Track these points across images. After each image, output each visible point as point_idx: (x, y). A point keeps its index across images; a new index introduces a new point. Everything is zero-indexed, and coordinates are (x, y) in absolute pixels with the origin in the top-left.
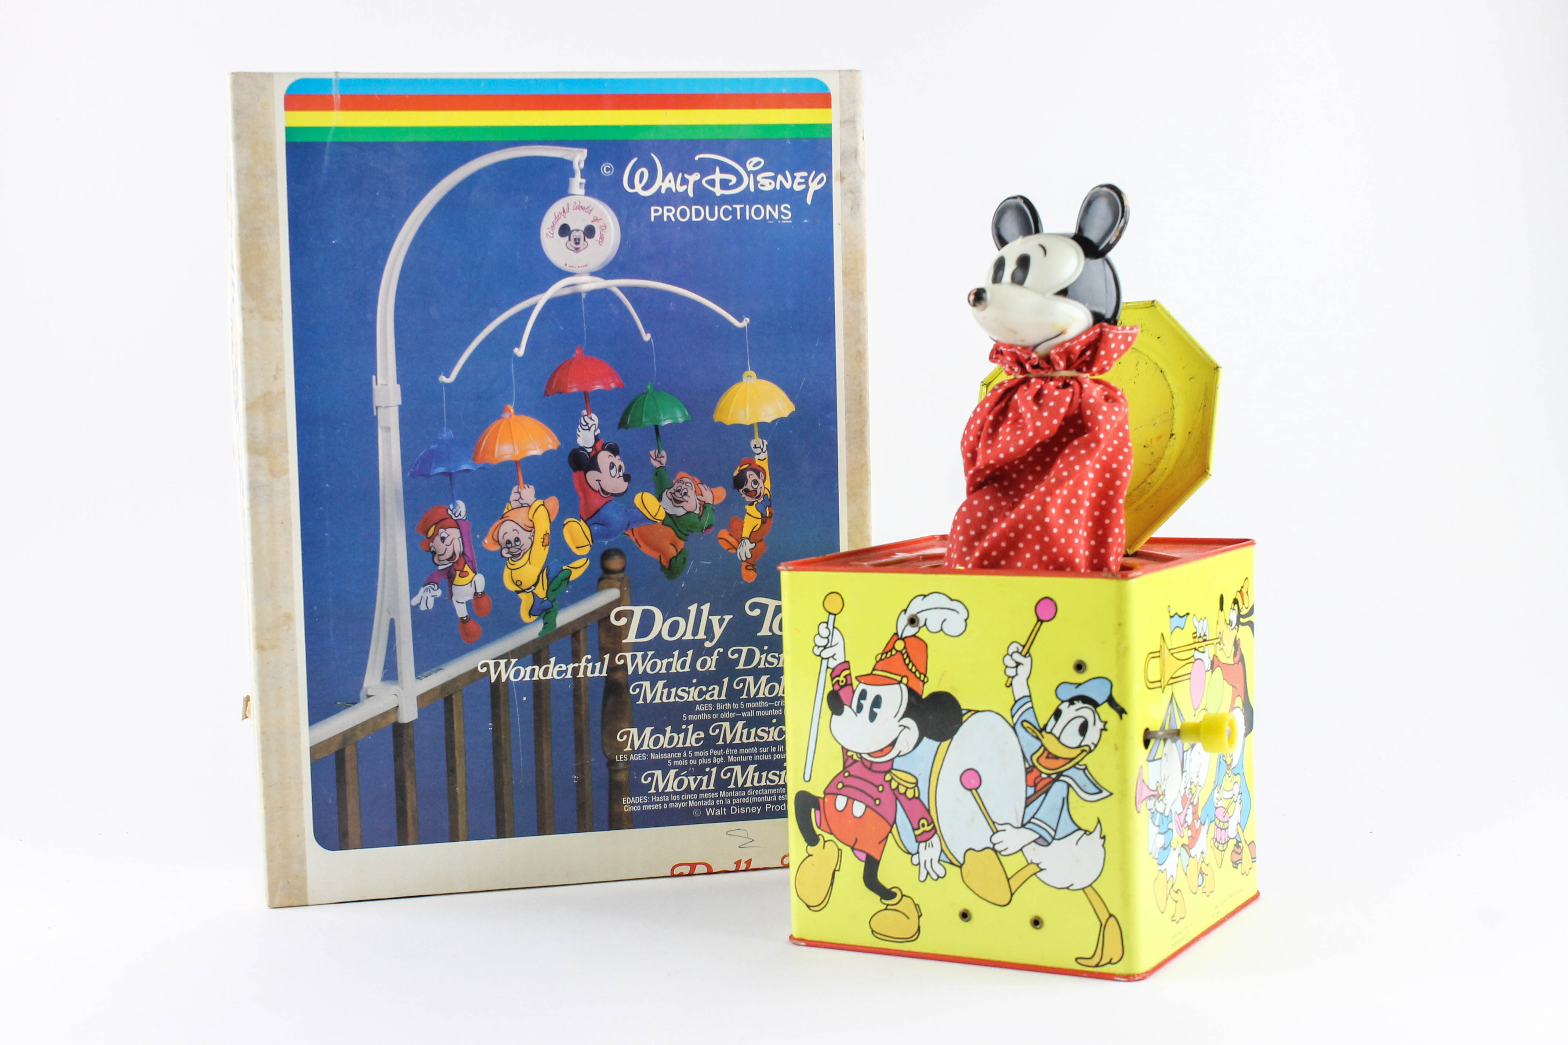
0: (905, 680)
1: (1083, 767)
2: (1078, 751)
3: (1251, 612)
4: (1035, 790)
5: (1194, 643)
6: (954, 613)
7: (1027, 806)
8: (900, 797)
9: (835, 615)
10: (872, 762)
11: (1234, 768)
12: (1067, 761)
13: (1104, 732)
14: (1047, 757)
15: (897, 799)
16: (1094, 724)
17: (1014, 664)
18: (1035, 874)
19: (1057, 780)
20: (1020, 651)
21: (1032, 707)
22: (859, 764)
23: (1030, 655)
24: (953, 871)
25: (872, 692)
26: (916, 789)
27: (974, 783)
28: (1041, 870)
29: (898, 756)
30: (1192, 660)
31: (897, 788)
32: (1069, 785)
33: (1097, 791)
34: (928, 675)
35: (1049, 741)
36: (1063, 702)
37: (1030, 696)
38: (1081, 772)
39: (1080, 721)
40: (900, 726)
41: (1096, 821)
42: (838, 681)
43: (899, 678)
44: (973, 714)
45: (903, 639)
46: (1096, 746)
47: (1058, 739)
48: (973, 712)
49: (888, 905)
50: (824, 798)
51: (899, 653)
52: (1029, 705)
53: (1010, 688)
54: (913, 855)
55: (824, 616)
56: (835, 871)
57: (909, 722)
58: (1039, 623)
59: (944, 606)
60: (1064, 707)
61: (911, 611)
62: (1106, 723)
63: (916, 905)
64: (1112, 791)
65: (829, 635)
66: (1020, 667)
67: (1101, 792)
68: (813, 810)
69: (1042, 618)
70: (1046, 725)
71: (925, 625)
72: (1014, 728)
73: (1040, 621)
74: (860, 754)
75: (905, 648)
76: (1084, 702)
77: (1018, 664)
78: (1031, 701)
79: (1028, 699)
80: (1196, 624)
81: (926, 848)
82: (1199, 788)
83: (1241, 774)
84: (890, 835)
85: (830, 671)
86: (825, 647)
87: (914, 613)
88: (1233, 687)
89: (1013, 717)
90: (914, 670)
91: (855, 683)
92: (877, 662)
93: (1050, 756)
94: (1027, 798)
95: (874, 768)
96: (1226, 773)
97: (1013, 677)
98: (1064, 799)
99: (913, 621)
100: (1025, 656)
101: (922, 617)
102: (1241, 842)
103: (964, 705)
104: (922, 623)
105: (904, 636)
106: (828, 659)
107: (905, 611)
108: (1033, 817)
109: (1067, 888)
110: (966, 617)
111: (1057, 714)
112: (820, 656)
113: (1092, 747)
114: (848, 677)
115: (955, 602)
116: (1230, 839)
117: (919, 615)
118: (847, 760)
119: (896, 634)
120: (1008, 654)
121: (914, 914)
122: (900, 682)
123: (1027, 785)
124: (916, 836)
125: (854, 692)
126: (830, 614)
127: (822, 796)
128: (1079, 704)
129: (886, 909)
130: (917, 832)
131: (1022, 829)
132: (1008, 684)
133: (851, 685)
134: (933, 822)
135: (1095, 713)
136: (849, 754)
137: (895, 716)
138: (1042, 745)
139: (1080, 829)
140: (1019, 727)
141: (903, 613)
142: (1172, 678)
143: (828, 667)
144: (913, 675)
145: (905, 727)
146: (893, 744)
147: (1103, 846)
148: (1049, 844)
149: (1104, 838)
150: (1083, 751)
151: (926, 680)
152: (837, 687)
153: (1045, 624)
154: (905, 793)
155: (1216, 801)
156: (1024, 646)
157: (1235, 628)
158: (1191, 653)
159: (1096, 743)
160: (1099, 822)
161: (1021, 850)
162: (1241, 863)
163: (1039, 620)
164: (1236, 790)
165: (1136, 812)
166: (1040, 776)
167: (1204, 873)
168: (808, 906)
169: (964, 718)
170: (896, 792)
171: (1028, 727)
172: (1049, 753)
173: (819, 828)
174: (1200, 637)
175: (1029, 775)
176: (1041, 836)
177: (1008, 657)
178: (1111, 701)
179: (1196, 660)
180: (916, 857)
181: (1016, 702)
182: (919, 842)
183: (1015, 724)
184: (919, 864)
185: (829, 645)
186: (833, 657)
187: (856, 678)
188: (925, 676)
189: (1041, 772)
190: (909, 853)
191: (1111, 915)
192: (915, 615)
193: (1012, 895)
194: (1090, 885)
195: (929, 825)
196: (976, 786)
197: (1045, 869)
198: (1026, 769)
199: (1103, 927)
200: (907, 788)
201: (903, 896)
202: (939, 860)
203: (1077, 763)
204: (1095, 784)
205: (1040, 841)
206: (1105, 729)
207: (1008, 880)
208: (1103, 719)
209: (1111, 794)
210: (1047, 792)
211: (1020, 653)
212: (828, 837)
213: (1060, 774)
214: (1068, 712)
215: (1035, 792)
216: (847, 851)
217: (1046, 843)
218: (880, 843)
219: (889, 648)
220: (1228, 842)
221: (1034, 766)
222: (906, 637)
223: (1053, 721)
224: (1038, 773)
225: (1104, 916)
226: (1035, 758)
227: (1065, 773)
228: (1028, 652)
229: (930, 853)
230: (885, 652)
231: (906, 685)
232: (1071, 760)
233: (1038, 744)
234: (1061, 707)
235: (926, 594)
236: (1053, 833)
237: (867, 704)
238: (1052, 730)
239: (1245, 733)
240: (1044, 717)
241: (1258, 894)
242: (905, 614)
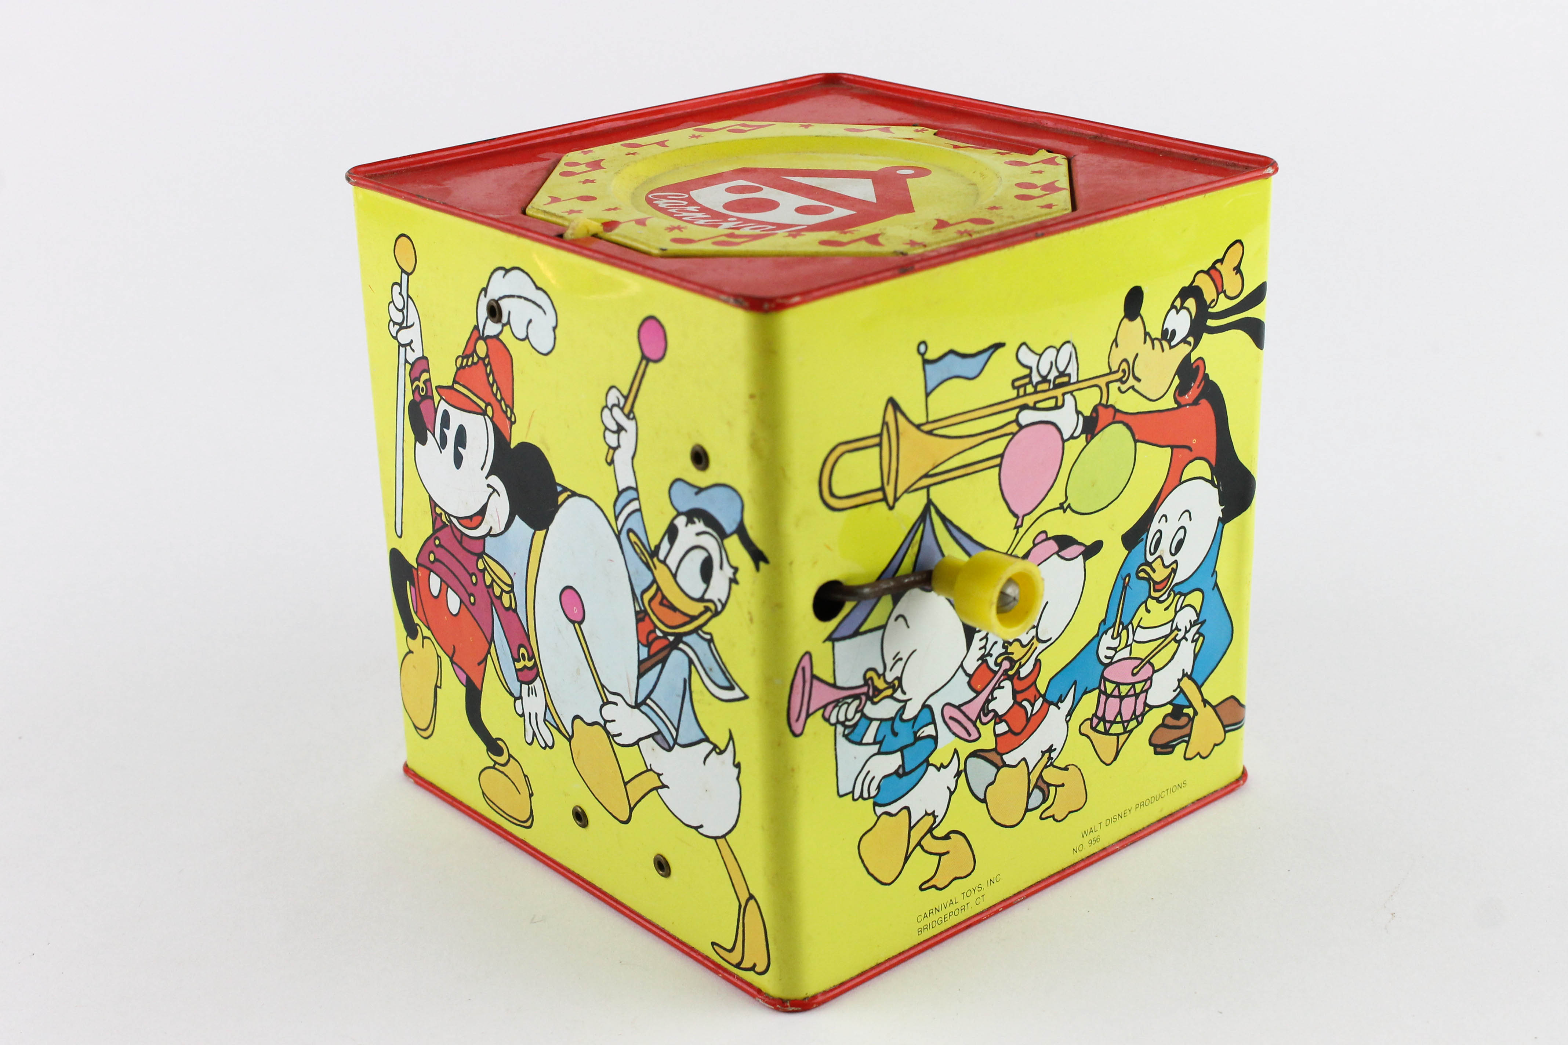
0: (489, 411)
1: (708, 637)
2: (700, 607)
3: (1258, 296)
4: (649, 651)
5: (1018, 397)
6: (541, 311)
7: (640, 675)
8: (495, 600)
10: (463, 534)
11: (1177, 584)
12: (687, 619)
13: (734, 587)
14: (661, 603)
15: (492, 603)
16: (721, 567)
17: (614, 427)
18: (656, 789)
19: (674, 646)
20: (621, 405)
21: (639, 510)
22: (447, 530)
23: (634, 418)
24: (560, 740)
25: (457, 418)
26: (512, 594)
27: (575, 613)
28: (664, 786)
29: (488, 534)
30: (1014, 428)
31: (491, 585)
32: (691, 662)
33: (726, 684)
34: (515, 411)
35: (661, 574)
36: (679, 514)
37: (636, 489)
38: (705, 644)
39: (699, 556)
40: (489, 486)
41: (728, 736)
42: (418, 386)
43: (483, 405)
44: (569, 497)
45: (486, 339)
46: (724, 606)
47: (674, 576)
48: (569, 493)
49: (496, 763)
50: (417, 570)
51: (481, 362)
52: (634, 505)
53: (612, 466)
54: (516, 699)
55: (396, 276)
56: (436, 687)
57: (497, 483)
58: (644, 362)
59: (529, 298)
60: (681, 521)
61: (494, 293)
62: (736, 570)
63: (525, 776)
64: (748, 693)
65: (404, 308)
66: (623, 433)
67: (731, 688)
68: (408, 583)
69: (648, 354)
70: (658, 547)
71: (508, 323)
72: (618, 537)
73: (646, 359)
74: (450, 515)
75: (487, 356)
76: (707, 524)
77: (620, 429)
78: (638, 499)
79: (631, 494)
80: (1029, 359)
81: (529, 696)
82: (1041, 646)
83: (1207, 587)
84: (489, 655)
85: (408, 367)
86: (401, 326)
87: (496, 297)
88: (1172, 447)
89: (617, 518)
90: (499, 397)
91: (437, 398)
92: (458, 369)
93: (665, 602)
94: (640, 663)
95: (466, 543)
96: (1150, 596)
97: (615, 449)
98: (685, 680)
99: (494, 312)
100: (628, 416)
101: (505, 305)
102: (1191, 705)
103: (561, 477)
104: (505, 320)
105: (486, 334)
106: (405, 346)
107: (485, 290)
108: (648, 696)
109: (696, 828)
110: (554, 324)
111: (672, 533)
112: (396, 338)
113: (719, 607)
114: (428, 384)
115: (540, 292)
116: (1152, 707)
117: (501, 303)
118: (436, 518)
119: (476, 328)
120: (606, 406)
121: (524, 791)
122: (484, 413)
123: (639, 641)
124: (517, 670)
125: (436, 411)
126: (402, 271)
127: (416, 566)
128: (700, 526)
129: (493, 767)
130: (519, 665)
131: (636, 710)
132: (609, 460)
133: (432, 398)
134: (533, 657)
135: (722, 547)
136: (438, 511)
137: (482, 469)
138: (654, 581)
139: (707, 739)
140: (623, 536)
141: (484, 294)
142: (926, 476)
143: (406, 361)
144: (498, 404)
145: (495, 490)
146: (482, 512)
147: (738, 778)
148: (670, 749)
149: (738, 766)
150: (707, 609)
151: (513, 420)
152: (418, 399)
153: (652, 365)
154: (500, 598)
155: (1103, 652)
156: (626, 398)
157: (1184, 341)
158: (1011, 415)
159: (723, 601)
160: (731, 738)
161: (637, 743)
162: (1188, 742)
163: (644, 357)
164: (1186, 617)
165: (790, 735)
166: (654, 631)
167: (1049, 785)
168: (416, 727)
169: (561, 499)
170: (490, 590)
171: (635, 543)
172: (664, 597)
173: (416, 613)
174: (1045, 379)
175: (640, 624)
176: (659, 732)
177: (606, 411)
178: (741, 531)
179: (1021, 427)
180: (519, 702)
181: (620, 493)
182: (522, 683)
183: (620, 532)
184: (523, 714)
185: (404, 325)
186: (410, 344)
187: (437, 387)
188: (512, 412)
189: (656, 627)
190: (511, 694)
191: (751, 897)
192: (497, 302)
193: (631, 810)
194: (724, 836)
195: (530, 660)
196: (579, 619)
197: (667, 787)
198: (637, 613)
199: (742, 911)
200: (503, 591)
201: (510, 756)
202: (545, 720)
203: (700, 627)
204: (725, 672)
205: (659, 737)
206: (733, 581)
207: (626, 784)
208: (734, 564)
209: (746, 697)
210: (664, 661)
211: (622, 409)
212: (426, 632)
213: (679, 638)
214: (688, 534)
215: (650, 657)
216: (446, 660)
217: (666, 747)
218: (479, 664)
219: (469, 353)
220: (1143, 714)
221: (645, 610)
222: (488, 337)
223: (665, 545)
224: (652, 628)
225: (744, 897)
226: (647, 596)
227: (685, 639)
228: (631, 411)
229: (534, 704)
230: (465, 356)
231: (491, 419)
232: (693, 618)
233: (650, 579)
234: (676, 522)
235: (507, 267)
236: (674, 734)
237: (451, 434)
238: (666, 558)
239: (1221, 516)
240: (655, 534)
241: (1244, 774)
242: (485, 296)
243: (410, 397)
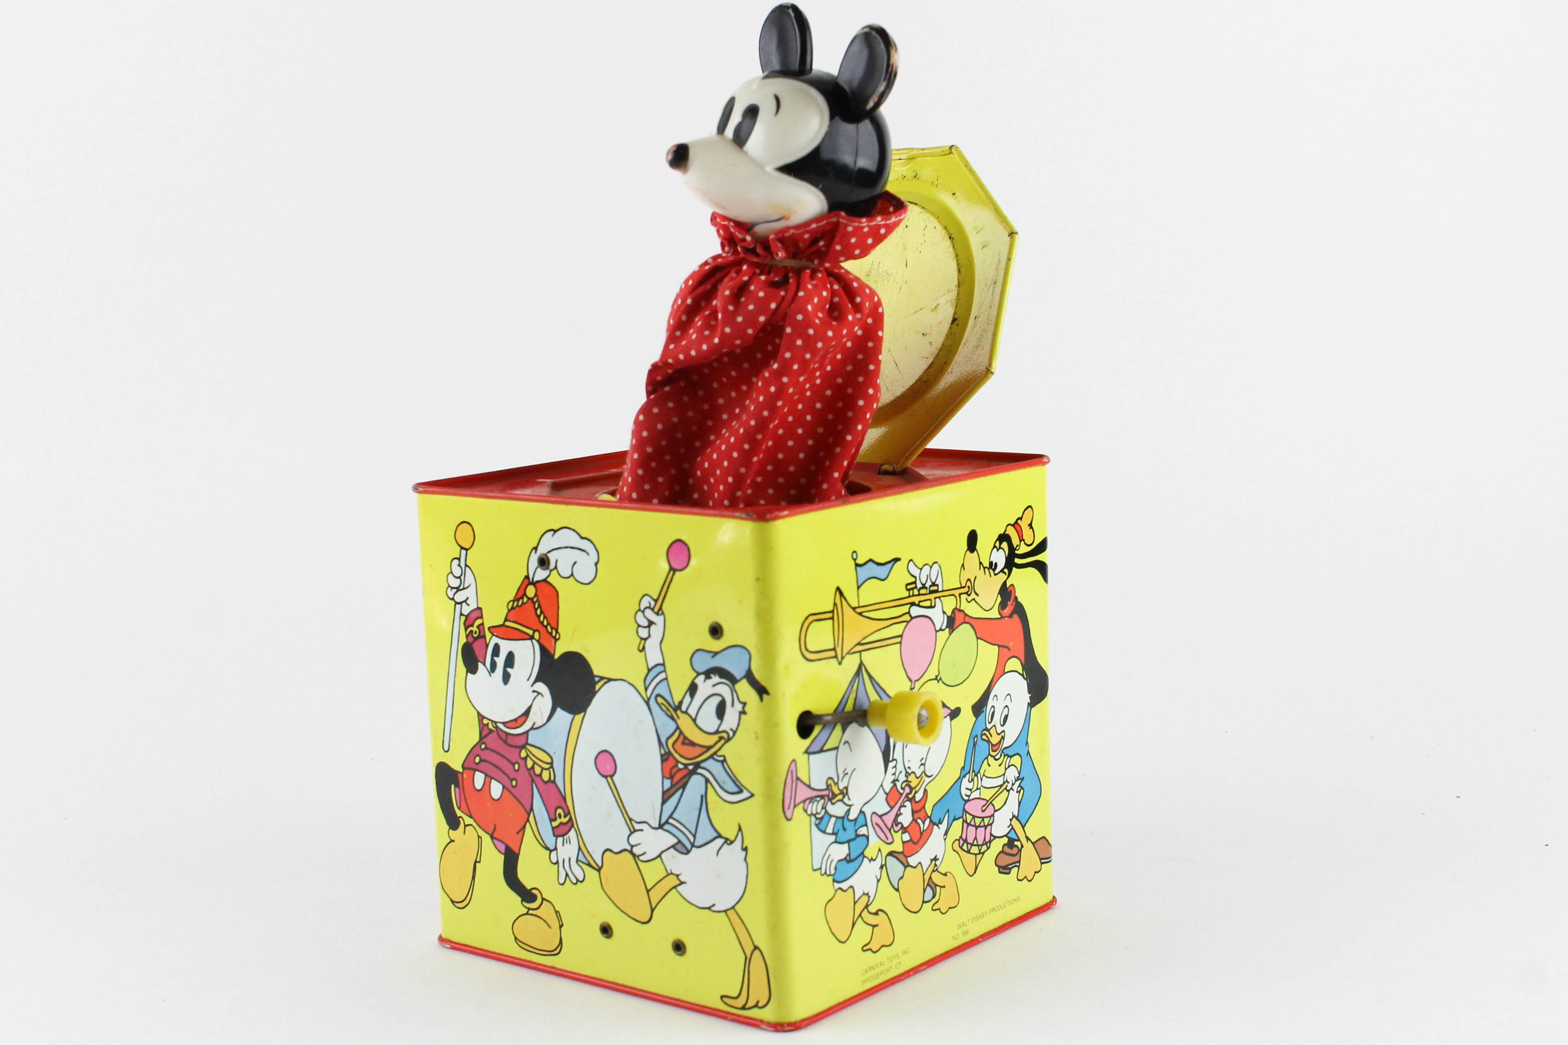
0: (537, 635)
1: (721, 759)
2: (716, 738)
3: (1042, 547)
4: (672, 783)
5: (909, 596)
6: (584, 554)
7: (664, 802)
8: (535, 778)
9: (467, 550)
10: (507, 734)
11: (1006, 748)
12: (704, 749)
13: (743, 716)
14: (683, 743)
15: (533, 781)
16: (733, 705)
17: (646, 623)
18: (675, 887)
19: (693, 772)
20: (652, 607)
21: (666, 679)
22: (494, 735)
23: (663, 613)
24: (591, 874)
25: (506, 646)
26: (551, 770)
27: (608, 769)
28: (682, 883)
29: (532, 728)
30: (907, 618)
31: (533, 767)
32: (707, 781)
33: (736, 790)
34: (559, 630)
35: (684, 722)
36: (699, 674)
37: (663, 665)
38: (719, 764)
39: (716, 700)
40: (534, 691)
41: (737, 829)
42: (471, 631)
43: (530, 632)
44: (605, 683)
45: (534, 584)
46: (734, 733)
47: (694, 720)
48: (606, 680)
49: (529, 909)
50: (462, 773)
51: (530, 602)
52: (663, 676)
53: (643, 653)
54: (551, 851)
55: (456, 551)
56: (476, 862)
57: (541, 687)
58: (672, 573)
59: (575, 546)
60: (700, 680)
61: (542, 550)
62: (744, 704)
63: (557, 912)
64: (753, 792)
65: (461, 575)
66: (653, 627)
67: (741, 791)
68: (453, 786)
69: (675, 566)
70: (681, 703)
71: (556, 568)
72: (647, 703)
73: (673, 570)
74: (496, 723)
75: (536, 595)
76: (721, 677)
77: (651, 623)
78: (665, 671)
79: (661, 668)
80: (915, 572)
81: (563, 845)
82: (927, 780)
83: (1024, 754)
84: (528, 824)
85: (463, 618)
86: (458, 589)
87: (545, 552)
88: (999, 646)
89: (646, 689)
90: (545, 623)
91: (488, 635)
92: (509, 610)
93: (686, 741)
94: (664, 793)
95: (510, 740)
96: (989, 754)
97: (645, 639)
98: (702, 796)
99: (543, 562)
100: (657, 614)
101: (552, 557)
102: (1019, 840)
103: (598, 670)
104: (552, 566)
105: (535, 580)
106: (461, 603)
107: (536, 548)
108: (671, 817)
109: (709, 908)
110: (596, 560)
111: (693, 689)
112: (453, 599)
113: (731, 734)
114: (481, 627)
115: (585, 541)
116: (995, 837)
117: (549, 555)
118: (483, 728)
119: (527, 577)
120: (640, 610)
121: (555, 924)
122: (532, 638)
123: (663, 777)
124: (553, 828)
125: (487, 646)
126: (462, 548)
127: (461, 770)
128: (716, 679)
129: (527, 914)
130: (555, 824)
131: (660, 831)
132: (641, 648)
133: (484, 637)
134: (569, 813)
135: (733, 691)
136: (485, 721)
137: (528, 680)
138: (678, 728)
139: (720, 836)
140: (652, 702)
141: (534, 551)
142: (859, 644)
143: (461, 614)
144: (544, 629)
145: (539, 693)
146: (527, 713)
147: (745, 859)
148: (688, 852)
149: (745, 849)
150: (721, 738)
151: (557, 637)
152: (471, 640)
153: (677, 573)
154: (540, 775)
155: (964, 792)
156: (656, 601)
157: (1002, 571)
158: (905, 609)
159: (734, 729)
160: (740, 829)
161: (660, 856)
162: (1019, 867)
163: (671, 568)
164: (1012, 774)
165: (784, 819)
166: (677, 766)
167: (936, 885)
168: (453, 902)
169: (597, 687)
170: (532, 772)
171: (662, 704)
172: (685, 738)
173: (459, 808)
174: (924, 587)
175: (665, 764)
176: (679, 842)
177: (640, 613)
178: (749, 676)
179: (912, 618)
180: (554, 853)
181: (649, 670)
182: (557, 836)
183: (649, 699)
184: (557, 862)
185: (461, 587)
186: (465, 601)
187: (489, 628)
188: (557, 632)
189: (678, 762)
190: (547, 848)
191: (756, 948)
192: (546, 555)
193: (653, 910)
194: (733, 908)
195: (565, 816)
196: (611, 773)
197: (685, 883)
198: (662, 756)
199: (748, 961)
200: (543, 769)
201: (543, 899)
202: (577, 860)
203: (715, 753)
204: (735, 781)
205: (679, 847)
206: (743, 712)
207: (648, 891)
208: (742, 700)
209: (752, 795)
210: (684, 787)
211: (653, 610)
212: (468, 820)
213: (697, 765)
214: (705, 687)
215: (672, 786)
216: (486, 838)
217: (685, 851)
218: (518, 833)
219: (521, 594)
220: (990, 841)
221: (670, 753)
222: (538, 582)
223: (688, 698)
224: (674, 763)
225: (749, 949)
226: (671, 742)
227: (702, 765)
228: (660, 609)
229: (567, 850)
230: (516, 599)
231: (538, 641)
232: (709, 748)
233: (674, 726)
234: (696, 681)
235: (556, 528)
236: (692, 839)
237: (500, 661)
238: (687, 709)
239: (1029, 702)
240: (679, 691)
241: (1054, 900)
242: (536, 552)
243: (463, 640)
